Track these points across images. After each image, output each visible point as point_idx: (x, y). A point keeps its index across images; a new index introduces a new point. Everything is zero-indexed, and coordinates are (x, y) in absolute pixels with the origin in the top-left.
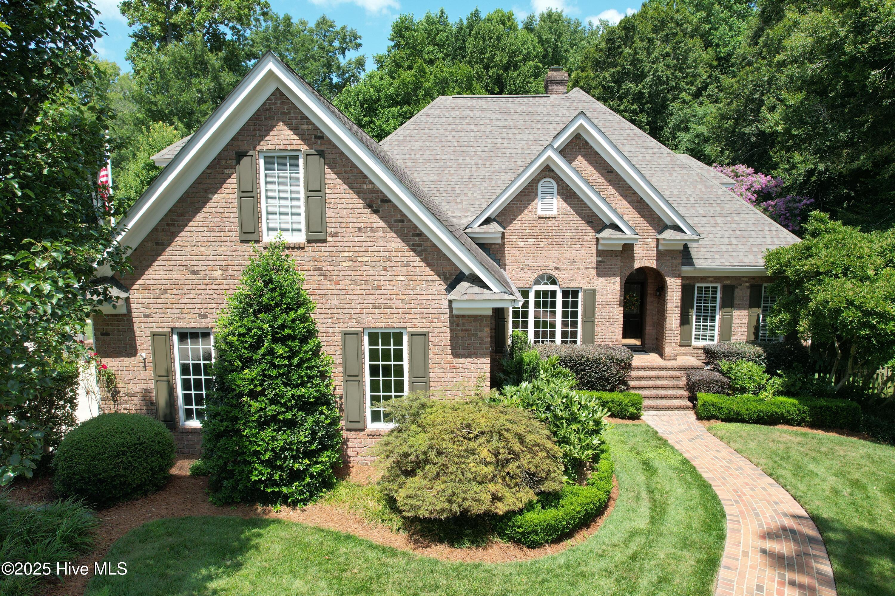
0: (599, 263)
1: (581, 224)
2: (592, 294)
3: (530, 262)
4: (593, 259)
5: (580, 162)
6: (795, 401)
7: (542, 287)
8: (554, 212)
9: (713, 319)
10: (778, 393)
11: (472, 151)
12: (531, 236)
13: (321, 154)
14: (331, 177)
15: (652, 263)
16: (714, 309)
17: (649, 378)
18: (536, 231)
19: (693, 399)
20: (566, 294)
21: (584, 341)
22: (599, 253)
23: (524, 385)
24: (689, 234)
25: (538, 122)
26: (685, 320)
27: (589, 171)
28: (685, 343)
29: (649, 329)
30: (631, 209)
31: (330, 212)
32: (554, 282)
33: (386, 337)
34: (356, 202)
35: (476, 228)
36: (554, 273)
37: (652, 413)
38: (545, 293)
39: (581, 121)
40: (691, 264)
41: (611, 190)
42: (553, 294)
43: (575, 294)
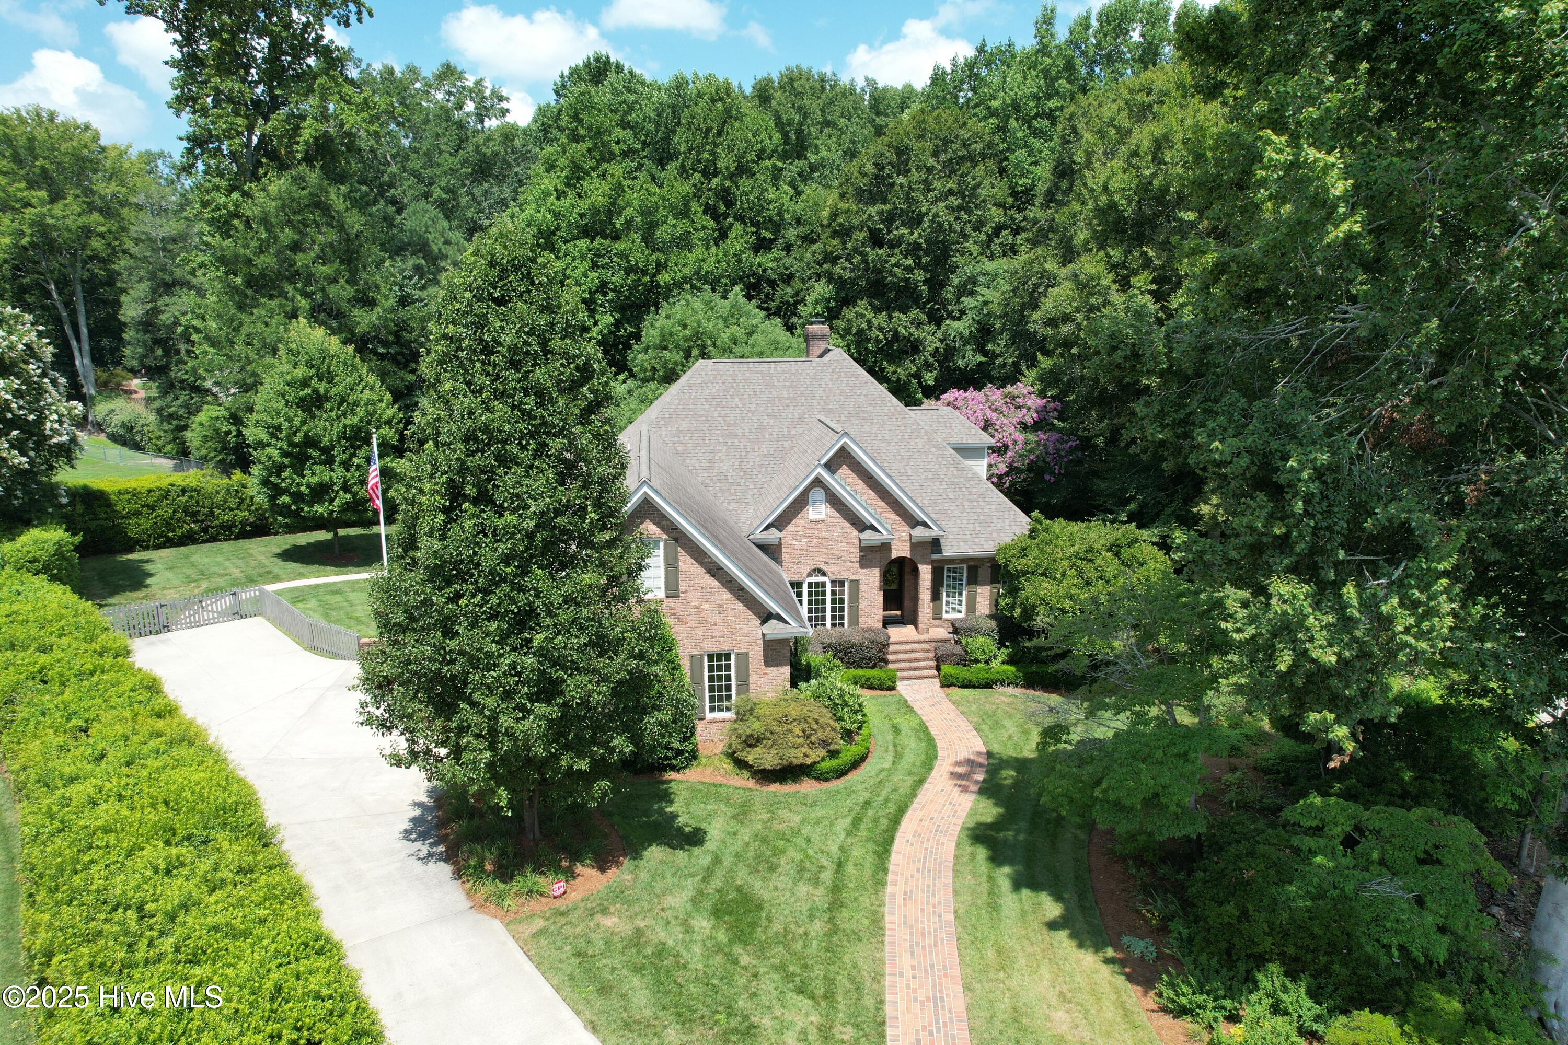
0: (861, 558)
1: (847, 526)
2: (855, 585)
3: (803, 558)
4: (856, 554)
5: (844, 471)
6: (1013, 669)
7: (814, 579)
8: (822, 516)
9: (960, 595)
10: (1003, 663)
11: (739, 432)
12: (804, 537)
13: (676, 540)
14: (682, 554)
15: (906, 553)
16: (961, 586)
17: (905, 652)
18: (808, 533)
19: (938, 668)
20: (834, 582)
21: (850, 625)
22: (862, 549)
23: (813, 682)
24: (936, 532)
25: (802, 395)
26: (936, 597)
27: (853, 477)
28: (937, 616)
29: (907, 603)
30: (887, 509)
31: (682, 577)
32: (824, 574)
33: (719, 657)
34: (699, 570)
35: (759, 536)
36: (824, 568)
37: (906, 682)
38: (817, 584)
39: (845, 439)
40: (940, 552)
41: (871, 494)
42: (823, 585)
43: (842, 583)
